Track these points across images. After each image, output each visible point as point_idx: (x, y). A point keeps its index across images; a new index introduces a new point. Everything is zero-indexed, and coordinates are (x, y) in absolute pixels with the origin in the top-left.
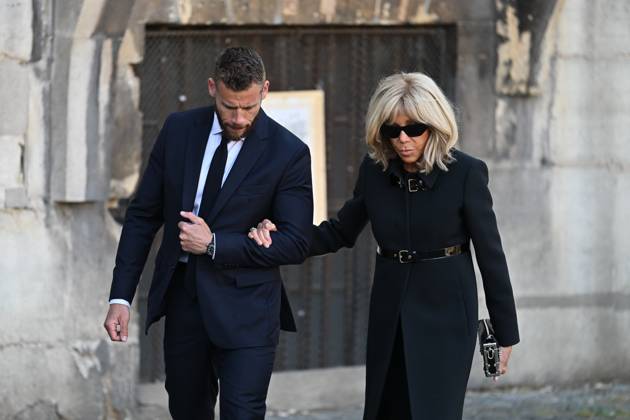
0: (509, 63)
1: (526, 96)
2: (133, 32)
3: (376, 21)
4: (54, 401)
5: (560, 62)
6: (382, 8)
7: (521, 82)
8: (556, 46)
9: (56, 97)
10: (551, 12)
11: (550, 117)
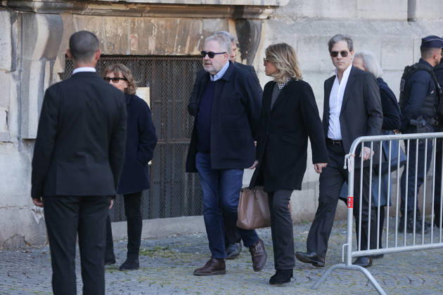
2: (60, 58)
3: (174, 54)
4: (23, 235)
6: (177, 47)
9: (23, 89)
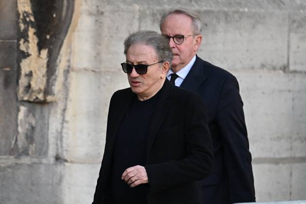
0: (30, 75)
1: (44, 103)
5: (72, 74)
7: (40, 91)
8: (69, 61)
10: (66, 33)
11: (64, 121)
